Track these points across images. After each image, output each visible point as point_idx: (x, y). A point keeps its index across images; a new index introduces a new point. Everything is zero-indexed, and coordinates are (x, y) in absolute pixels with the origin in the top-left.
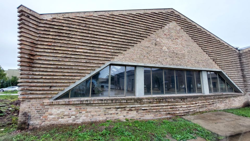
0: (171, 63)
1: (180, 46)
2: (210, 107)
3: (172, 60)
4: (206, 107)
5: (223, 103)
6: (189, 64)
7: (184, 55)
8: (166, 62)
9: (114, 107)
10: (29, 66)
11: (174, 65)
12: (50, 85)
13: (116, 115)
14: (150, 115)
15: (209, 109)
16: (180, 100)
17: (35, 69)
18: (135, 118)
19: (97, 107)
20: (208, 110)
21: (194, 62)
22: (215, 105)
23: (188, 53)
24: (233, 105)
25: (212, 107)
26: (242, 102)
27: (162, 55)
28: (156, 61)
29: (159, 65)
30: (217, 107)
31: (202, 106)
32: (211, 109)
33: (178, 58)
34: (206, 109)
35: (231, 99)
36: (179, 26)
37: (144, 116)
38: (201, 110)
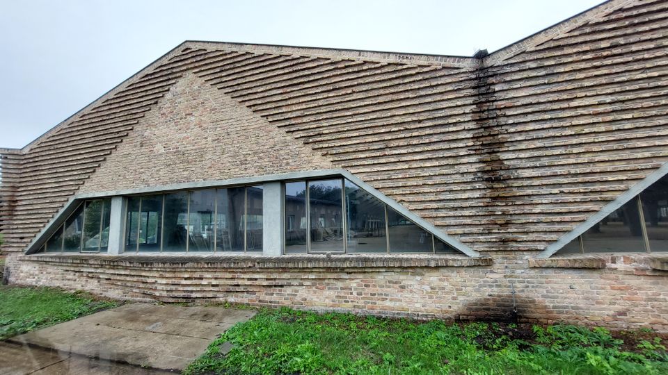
0: (167, 179)
1: (197, 130)
2: (267, 294)
3: (172, 171)
4: (254, 293)
5: (329, 289)
6: (215, 172)
7: (202, 150)
8: (157, 179)
9: (72, 269)
10: (10, 215)
11: (172, 182)
12: (21, 235)
13: (73, 282)
14: (117, 291)
15: (260, 301)
16: (140, 266)
17: (15, 218)
18: (95, 292)
19: (56, 268)
20: (257, 302)
21: (229, 164)
22: (289, 290)
23: (215, 143)
24: (388, 303)
25: (275, 298)
26: (461, 298)
27: (151, 164)
28: (138, 182)
29: (140, 189)
30: (298, 299)
31: (231, 288)
32: (271, 302)
33: (185, 164)
34: (252, 300)
35: (381, 278)
36: (200, 77)
37: (107, 291)
38: (232, 299)
